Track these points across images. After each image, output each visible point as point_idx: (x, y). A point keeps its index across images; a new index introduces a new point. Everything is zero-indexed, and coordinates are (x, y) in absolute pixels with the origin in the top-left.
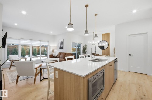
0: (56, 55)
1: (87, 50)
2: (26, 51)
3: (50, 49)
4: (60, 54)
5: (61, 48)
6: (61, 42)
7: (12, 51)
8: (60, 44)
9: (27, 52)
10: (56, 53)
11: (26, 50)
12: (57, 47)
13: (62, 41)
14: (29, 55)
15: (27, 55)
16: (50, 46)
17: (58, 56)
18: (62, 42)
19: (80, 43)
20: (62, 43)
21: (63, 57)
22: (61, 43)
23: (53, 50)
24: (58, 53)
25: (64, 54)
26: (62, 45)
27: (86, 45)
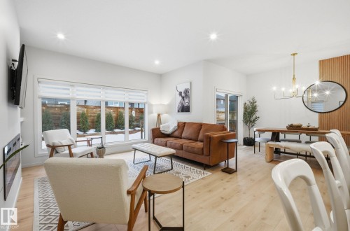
0: (169, 131)
1: (257, 114)
2: (89, 120)
3: (152, 113)
4: (182, 126)
5: (185, 109)
6: (182, 90)
7: (59, 118)
8: (180, 98)
9: (93, 122)
10: (169, 125)
11: (91, 116)
12: (170, 106)
13: (188, 87)
14: (95, 128)
15: (93, 128)
16: (151, 105)
17: (176, 134)
18: (186, 91)
19: (237, 94)
20: (186, 95)
21: (193, 137)
22: (183, 95)
23: (159, 115)
24: (176, 125)
25: (194, 126)
26: (186, 101)
27: (254, 99)
